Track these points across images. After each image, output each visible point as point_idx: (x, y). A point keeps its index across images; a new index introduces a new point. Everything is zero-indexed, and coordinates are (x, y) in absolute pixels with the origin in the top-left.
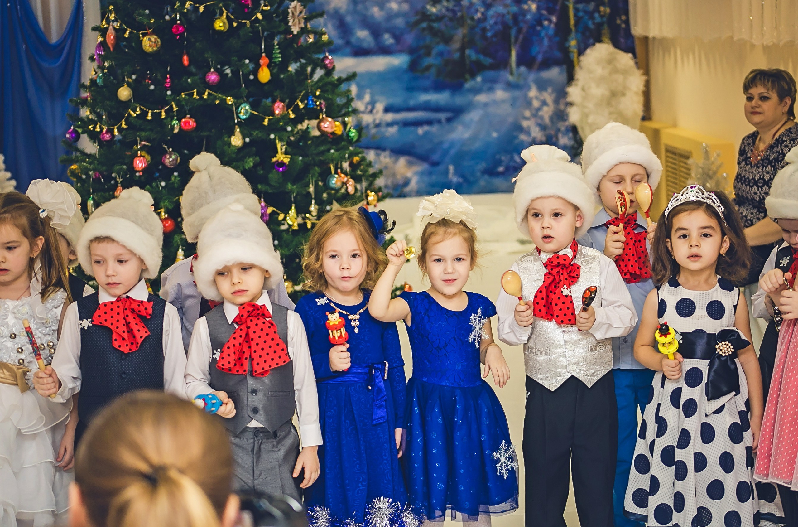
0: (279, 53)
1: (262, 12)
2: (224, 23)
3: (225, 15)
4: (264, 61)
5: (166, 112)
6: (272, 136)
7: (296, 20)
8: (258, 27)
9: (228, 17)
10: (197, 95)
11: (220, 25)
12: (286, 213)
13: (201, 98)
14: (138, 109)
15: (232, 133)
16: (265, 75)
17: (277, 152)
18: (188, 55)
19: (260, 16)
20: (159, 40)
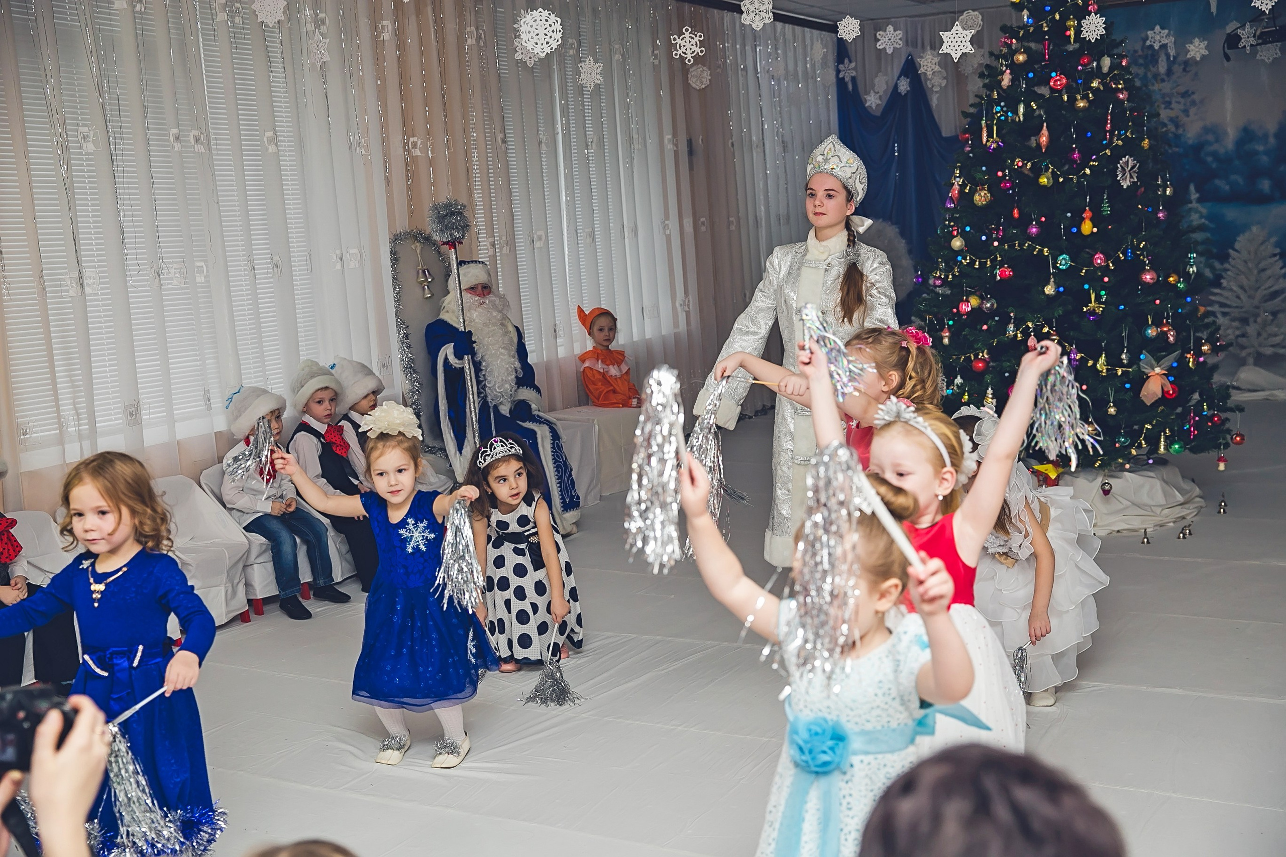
0: (1108, 207)
1: (1091, 168)
2: (1048, 179)
3: (1050, 170)
4: (1087, 214)
5: (991, 261)
6: (1086, 287)
7: (1127, 174)
8: (1083, 182)
9: (1053, 173)
10: (1019, 246)
11: (1044, 180)
12: (1096, 361)
13: (1022, 249)
14: (968, 258)
15: (1048, 283)
16: (1087, 228)
17: (1091, 303)
18: (1019, 210)
19: (1088, 171)
20: (989, 195)
